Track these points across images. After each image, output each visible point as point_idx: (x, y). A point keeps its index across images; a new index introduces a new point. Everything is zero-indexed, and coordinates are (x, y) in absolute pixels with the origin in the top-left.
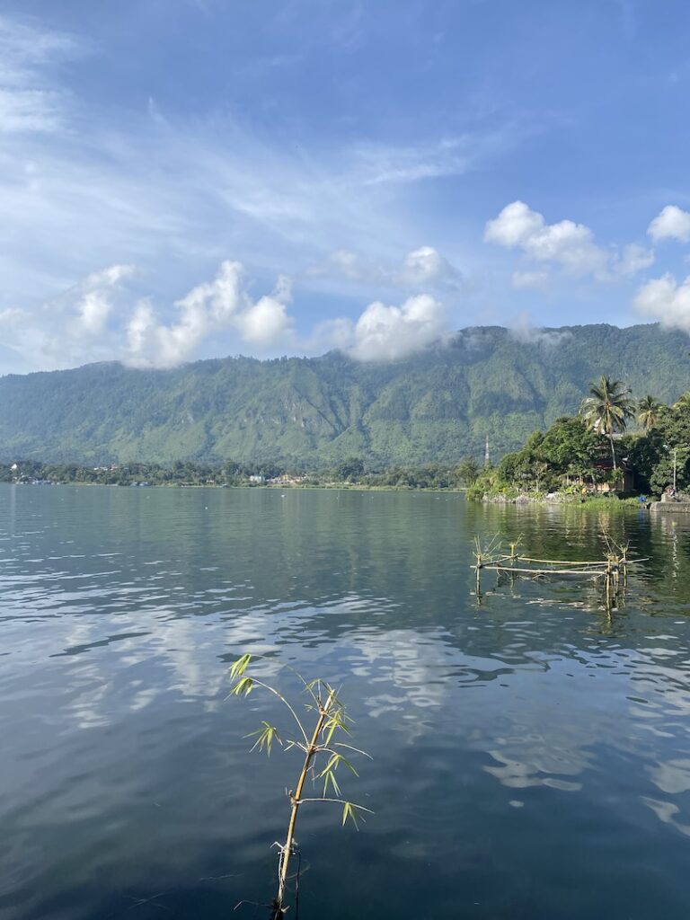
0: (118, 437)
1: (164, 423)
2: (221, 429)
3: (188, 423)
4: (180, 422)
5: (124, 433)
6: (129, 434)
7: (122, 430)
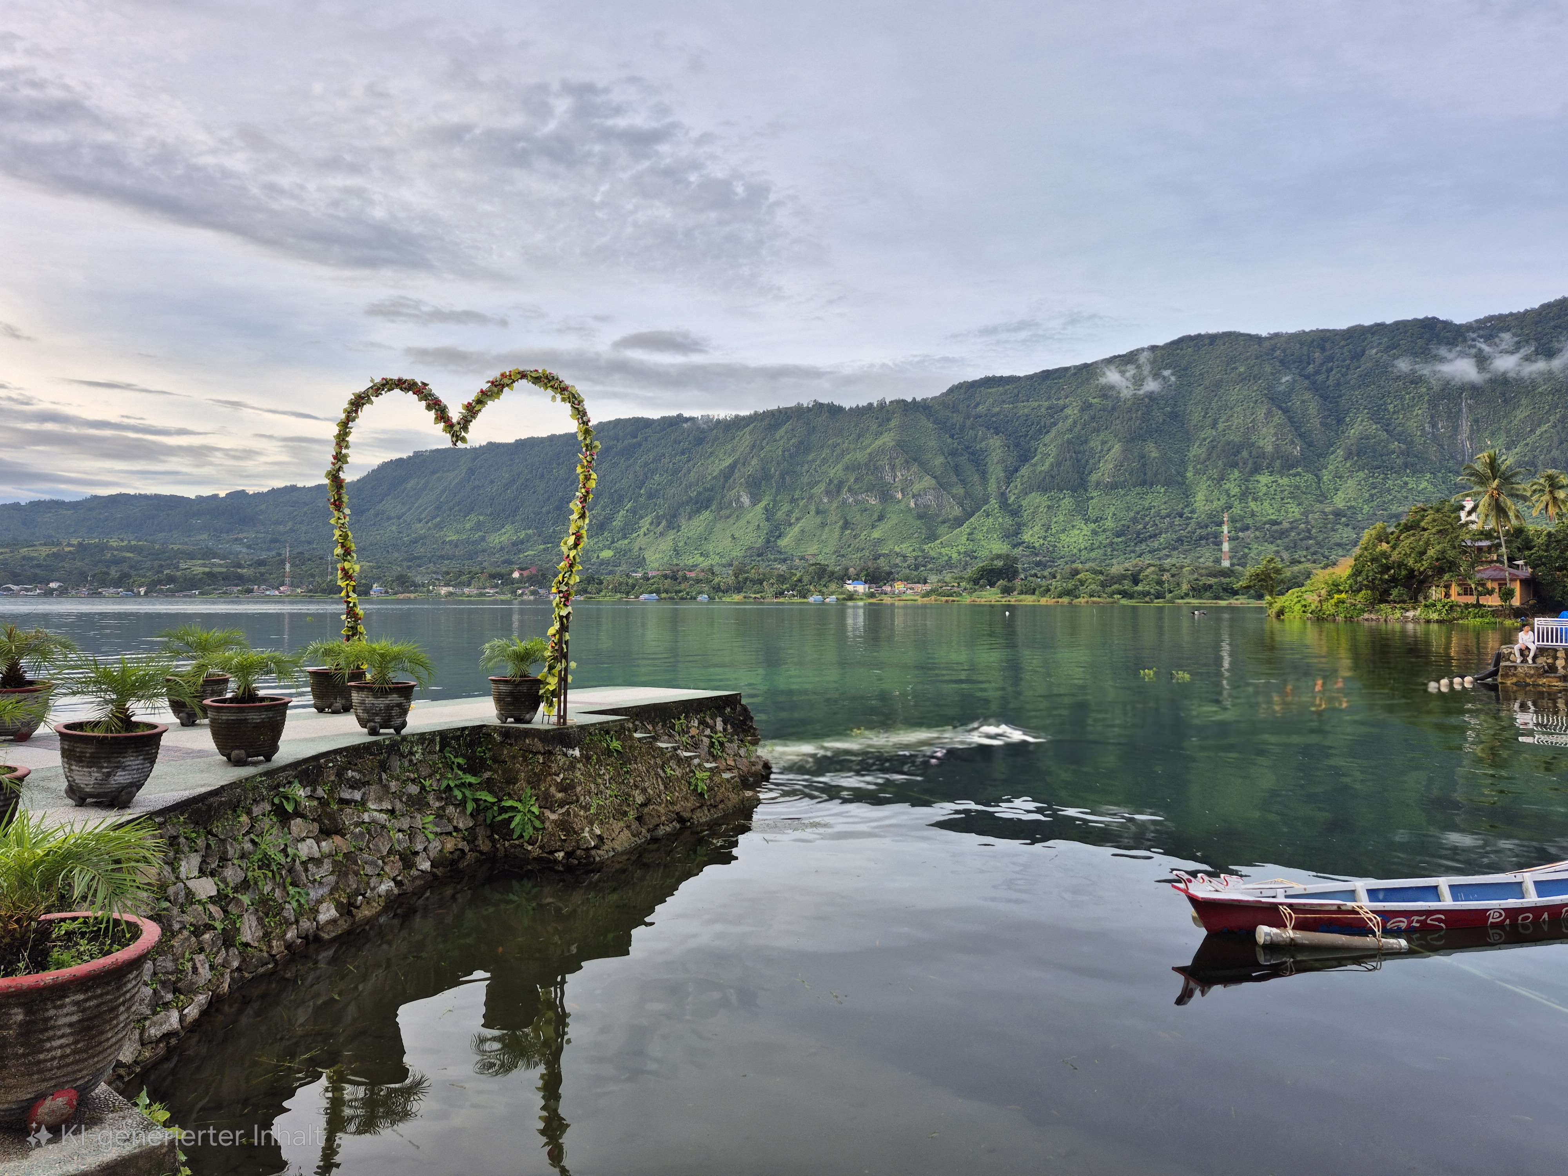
0: (644, 530)
1: (707, 508)
2: (789, 513)
3: (741, 506)
4: (731, 503)
5: (651, 523)
6: (659, 524)
7: (648, 519)
